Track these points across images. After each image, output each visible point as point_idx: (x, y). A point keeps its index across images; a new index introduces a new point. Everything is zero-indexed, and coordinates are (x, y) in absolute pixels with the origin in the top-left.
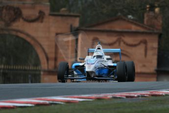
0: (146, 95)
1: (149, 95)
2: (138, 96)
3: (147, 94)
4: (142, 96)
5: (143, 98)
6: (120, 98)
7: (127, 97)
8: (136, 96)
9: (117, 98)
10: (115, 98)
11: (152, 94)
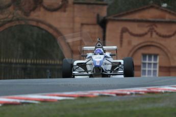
0: (141, 93)
1: (145, 92)
2: (132, 94)
3: (142, 91)
4: (136, 94)
5: (137, 96)
6: (108, 96)
7: (117, 94)
8: (128, 93)
9: (105, 96)
10: (102, 96)
11: (149, 91)
